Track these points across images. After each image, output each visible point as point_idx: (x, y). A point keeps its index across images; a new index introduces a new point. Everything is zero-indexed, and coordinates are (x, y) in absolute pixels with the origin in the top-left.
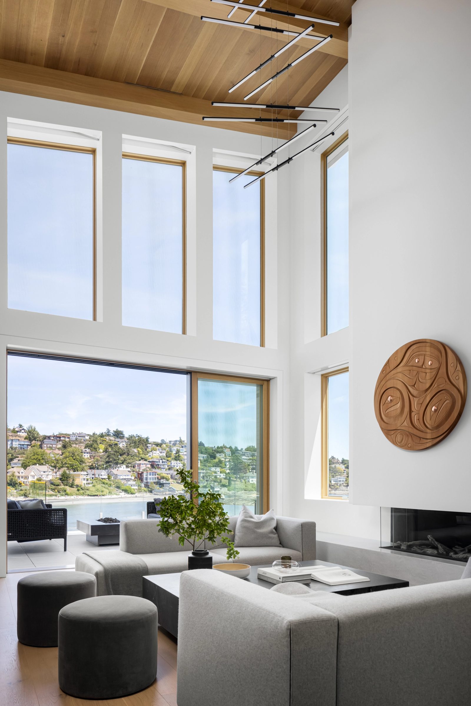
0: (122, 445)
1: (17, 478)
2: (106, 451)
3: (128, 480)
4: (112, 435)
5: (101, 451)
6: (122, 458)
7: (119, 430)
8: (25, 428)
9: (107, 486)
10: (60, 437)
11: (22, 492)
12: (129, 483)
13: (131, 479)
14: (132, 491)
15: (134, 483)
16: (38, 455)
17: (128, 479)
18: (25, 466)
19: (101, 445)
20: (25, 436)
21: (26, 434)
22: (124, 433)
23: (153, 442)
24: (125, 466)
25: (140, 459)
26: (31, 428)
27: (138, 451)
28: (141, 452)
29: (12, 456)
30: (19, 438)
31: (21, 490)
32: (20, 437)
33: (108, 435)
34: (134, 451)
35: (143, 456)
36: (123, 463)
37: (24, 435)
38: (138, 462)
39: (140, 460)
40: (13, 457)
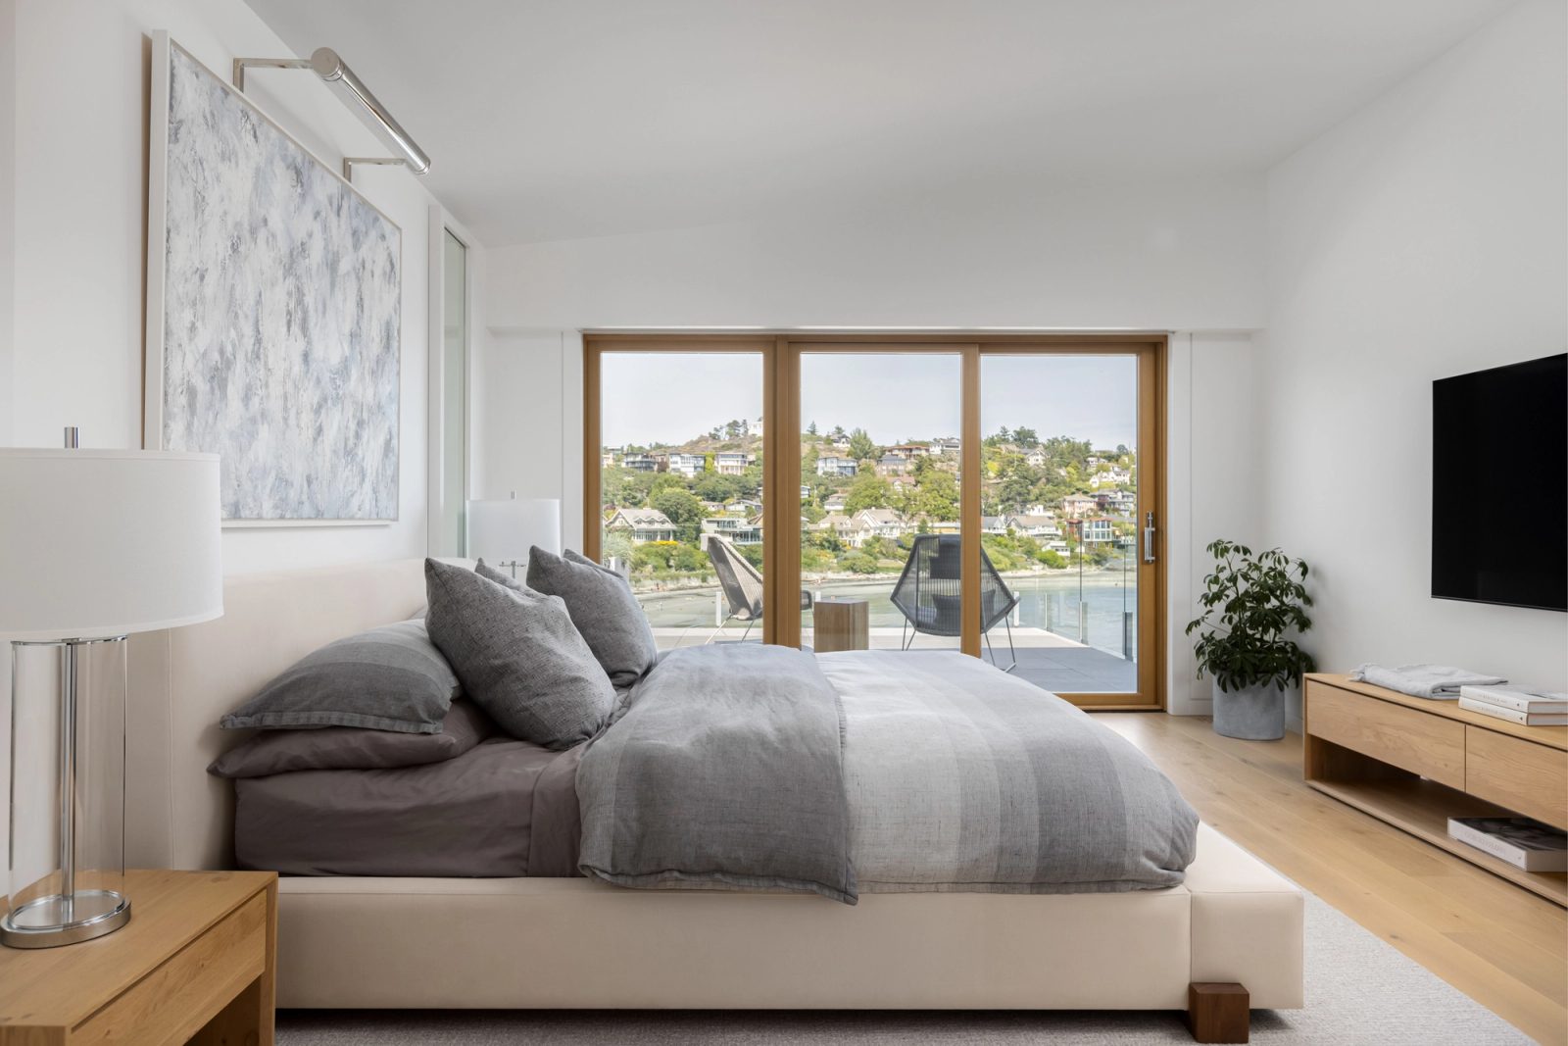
0: (1036, 460)
1: (837, 535)
2: (1001, 474)
3: (1052, 537)
4: (1011, 439)
5: (992, 474)
6: (1035, 491)
7: (1026, 428)
8: (848, 435)
9: (1006, 551)
10: (911, 450)
11: (848, 563)
12: (1053, 543)
13: (1056, 535)
14: (1060, 561)
15: (1063, 544)
16: (874, 489)
17: (1048, 535)
18: (850, 512)
19: (990, 461)
20: (847, 450)
21: (849, 445)
22: (1037, 435)
23: (1100, 452)
24: (1041, 507)
25: (1073, 490)
26: (859, 434)
27: (1069, 473)
28: (1075, 477)
29: (826, 489)
30: (837, 455)
31: (845, 559)
32: (839, 451)
33: (1004, 440)
34: (1059, 474)
35: (1080, 485)
36: (1037, 499)
37: (844, 446)
38: (1068, 498)
39: (1073, 493)
40: (829, 492)
